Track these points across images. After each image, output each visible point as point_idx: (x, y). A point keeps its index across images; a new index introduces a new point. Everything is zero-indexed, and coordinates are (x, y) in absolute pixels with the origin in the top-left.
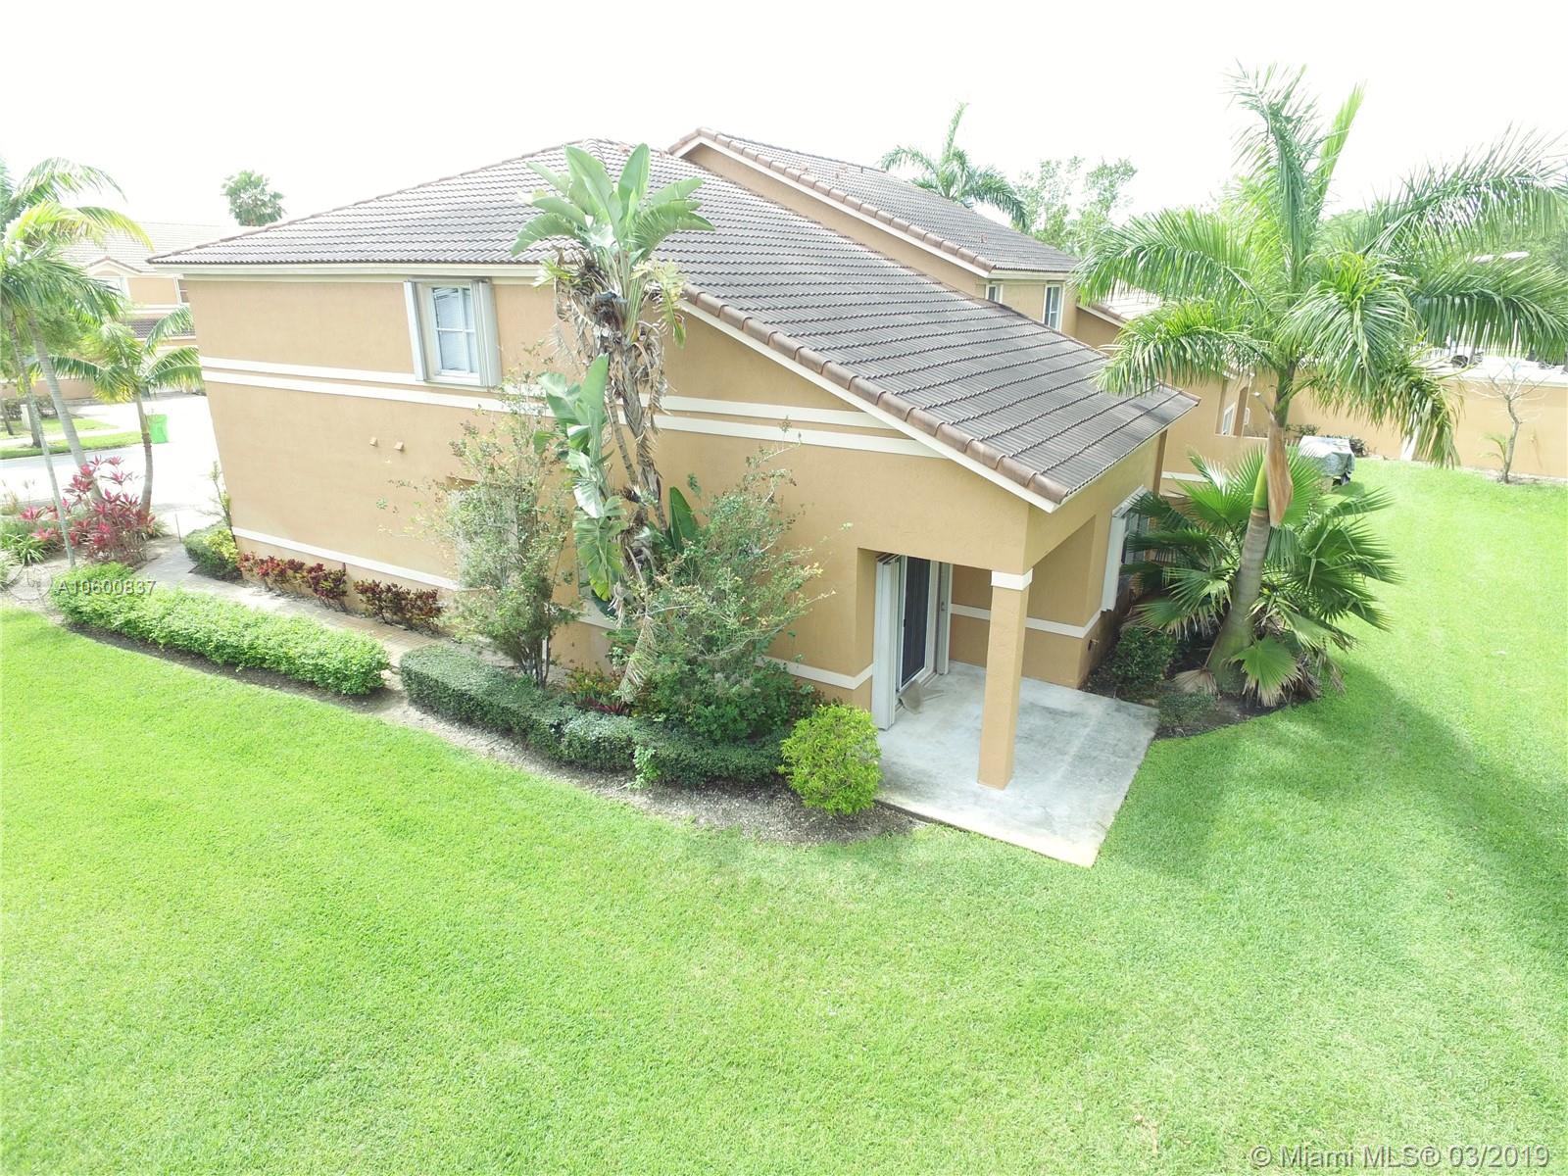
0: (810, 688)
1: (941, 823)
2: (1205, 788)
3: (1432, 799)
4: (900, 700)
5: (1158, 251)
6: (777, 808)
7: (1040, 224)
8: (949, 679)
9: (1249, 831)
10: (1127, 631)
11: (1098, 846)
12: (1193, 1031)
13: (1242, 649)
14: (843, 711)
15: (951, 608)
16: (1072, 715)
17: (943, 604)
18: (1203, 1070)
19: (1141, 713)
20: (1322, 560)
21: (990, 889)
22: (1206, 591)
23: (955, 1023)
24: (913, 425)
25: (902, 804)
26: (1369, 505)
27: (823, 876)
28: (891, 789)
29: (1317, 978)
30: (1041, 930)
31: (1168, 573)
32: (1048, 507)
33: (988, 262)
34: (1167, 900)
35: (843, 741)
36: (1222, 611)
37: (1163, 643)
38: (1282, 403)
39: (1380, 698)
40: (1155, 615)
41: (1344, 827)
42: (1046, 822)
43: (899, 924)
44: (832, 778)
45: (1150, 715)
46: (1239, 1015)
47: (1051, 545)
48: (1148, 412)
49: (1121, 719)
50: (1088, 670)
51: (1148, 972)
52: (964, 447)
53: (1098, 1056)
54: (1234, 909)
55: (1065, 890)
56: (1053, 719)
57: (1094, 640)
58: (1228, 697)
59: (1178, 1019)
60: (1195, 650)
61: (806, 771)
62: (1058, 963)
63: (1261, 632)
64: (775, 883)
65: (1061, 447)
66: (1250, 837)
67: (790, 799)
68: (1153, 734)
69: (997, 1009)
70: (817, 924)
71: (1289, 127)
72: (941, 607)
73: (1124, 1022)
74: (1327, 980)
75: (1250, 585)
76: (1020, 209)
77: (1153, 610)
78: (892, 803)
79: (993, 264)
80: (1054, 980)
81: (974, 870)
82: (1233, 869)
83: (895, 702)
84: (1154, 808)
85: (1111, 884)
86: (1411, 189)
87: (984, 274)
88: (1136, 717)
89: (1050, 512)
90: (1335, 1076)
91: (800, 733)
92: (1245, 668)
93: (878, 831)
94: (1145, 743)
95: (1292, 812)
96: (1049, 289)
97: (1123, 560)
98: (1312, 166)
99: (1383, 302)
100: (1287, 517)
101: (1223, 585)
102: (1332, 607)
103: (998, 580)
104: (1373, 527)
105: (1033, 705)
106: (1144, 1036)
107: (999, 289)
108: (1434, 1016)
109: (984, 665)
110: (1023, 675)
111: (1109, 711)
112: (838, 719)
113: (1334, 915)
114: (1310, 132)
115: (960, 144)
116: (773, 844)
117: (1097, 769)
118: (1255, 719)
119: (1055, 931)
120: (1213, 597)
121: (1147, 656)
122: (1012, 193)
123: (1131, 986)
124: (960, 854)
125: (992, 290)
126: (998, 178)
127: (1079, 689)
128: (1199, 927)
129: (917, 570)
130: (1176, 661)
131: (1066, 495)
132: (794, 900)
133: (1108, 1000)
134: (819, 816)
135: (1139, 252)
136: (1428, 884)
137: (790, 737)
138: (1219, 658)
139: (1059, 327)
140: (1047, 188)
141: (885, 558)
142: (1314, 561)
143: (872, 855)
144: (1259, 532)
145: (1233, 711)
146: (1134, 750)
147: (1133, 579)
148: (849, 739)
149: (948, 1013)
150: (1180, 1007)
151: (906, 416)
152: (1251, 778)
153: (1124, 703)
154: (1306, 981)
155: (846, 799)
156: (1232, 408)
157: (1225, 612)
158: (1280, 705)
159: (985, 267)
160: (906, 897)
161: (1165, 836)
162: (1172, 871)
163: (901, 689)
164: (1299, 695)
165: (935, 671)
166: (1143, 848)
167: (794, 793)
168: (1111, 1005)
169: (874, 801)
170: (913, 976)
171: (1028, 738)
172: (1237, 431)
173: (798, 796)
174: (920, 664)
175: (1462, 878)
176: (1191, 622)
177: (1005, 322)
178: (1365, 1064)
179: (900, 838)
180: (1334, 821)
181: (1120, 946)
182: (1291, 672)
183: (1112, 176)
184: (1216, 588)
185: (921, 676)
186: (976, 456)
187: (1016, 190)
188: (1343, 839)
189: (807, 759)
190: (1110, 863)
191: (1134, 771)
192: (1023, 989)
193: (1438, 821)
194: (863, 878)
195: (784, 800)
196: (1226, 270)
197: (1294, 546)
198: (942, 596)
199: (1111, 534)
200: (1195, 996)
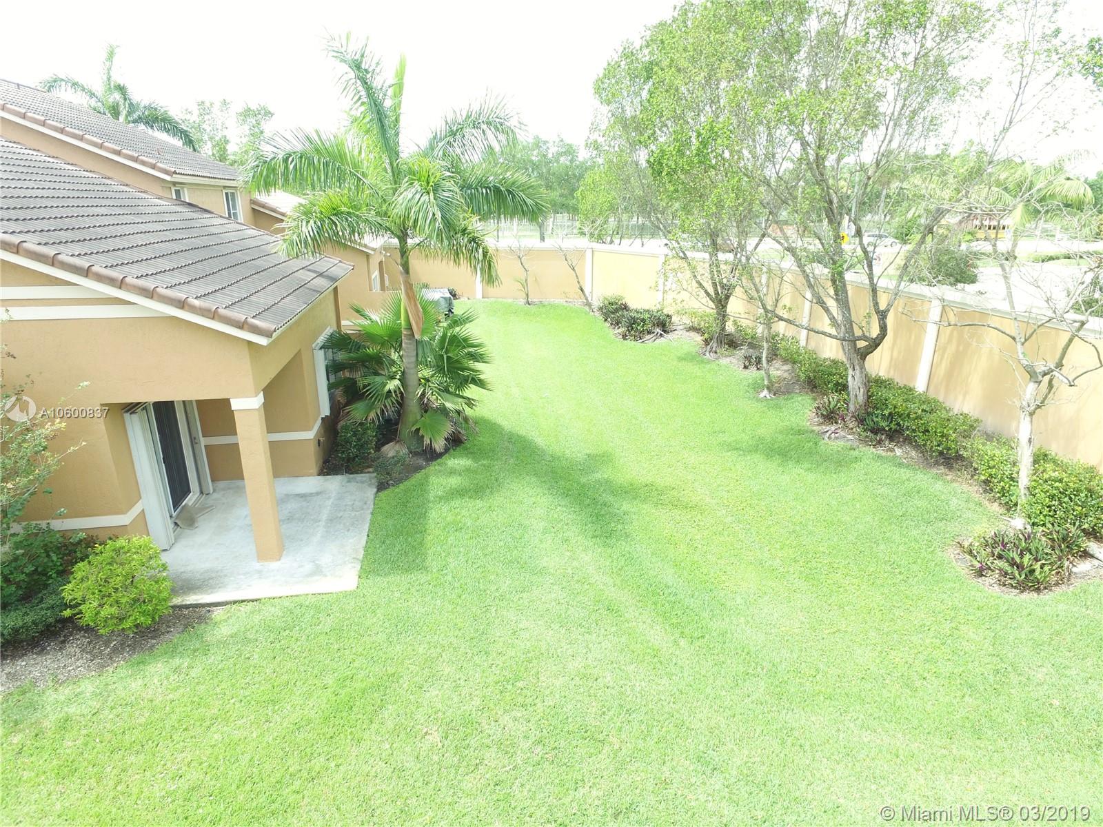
0: (82, 535)
1: (235, 602)
2: (415, 513)
3: (534, 479)
4: (176, 523)
5: (301, 157)
6: (72, 648)
7: (207, 149)
8: (215, 496)
9: (447, 530)
10: (342, 427)
11: (357, 573)
12: (444, 661)
13: (417, 421)
14: (121, 542)
15: (203, 441)
16: (318, 494)
17: (195, 438)
18: (455, 681)
19: (364, 479)
20: (449, 355)
21: (287, 632)
22: (387, 388)
23: (284, 738)
24: (128, 290)
25: (196, 600)
26: (467, 319)
27: (136, 685)
28: (184, 593)
29: (502, 598)
30: (332, 644)
31: (360, 383)
32: (263, 341)
33: (168, 168)
34: (409, 589)
35: (127, 567)
36: (399, 400)
37: (367, 428)
38: (405, 259)
39: (497, 433)
40: (358, 412)
41: (496, 509)
42: (318, 571)
43: (218, 690)
44: (124, 600)
45: (370, 479)
46: (467, 638)
47: (272, 372)
48: (321, 275)
49: (352, 487)
50: (322, 461)
51: (408, 639)
52: (182, 304)
53: (390, 707)
54: (449, 578)
55: (342, 611)
56: (305, 500)
57: (321, 439)
58: (416, 454)
59: (433, 658)
60: (389, 430)
61: (95, 604)
62: (349, 660)
63: (425, 408)
64: (85, 712)
65: (263, 299)
66: (449, 532)
67: (84, 637)
68: (375, 490)
69: (313, 712)
70: (141, 725)
71: (369, 76)
72: (193, 441)
73: (402, 677)
74: (508, 596)
75: (412, 381)
76: (187, 136)
77: (356, 409)
78: (188, 603)
79: (173, 170)
80: (349, 673)
81: (271, 624)
82: (443, 554)
83: (172, 526)
84: (387, 536)
85: (372, 593)
86: (447, 123)
87: (168, 178)
88: (362, 482)
89: (265, 344)
90: (523, 647)
91: (79, 575)
92: (421, 432)
93: (181, 629)
94: (372, 497)
95: (467, 509)
96: (227, 194)
97: (328, 379)
98: (388, 103)
99: (445, 189)
100: (423, 332)
101: (397, 382)
102: (461, 383)
103: (235, 405)
104: (471, 331)
105: (287, 495)
106: (416, 679)
107: (184, 192)
108: (560, 592)
109: (242, 478)
110: (274, 477)
111: (343, 484)
112: (117, 551)
113: (502, 559)
114: (382, 82)
115: (118, 78)
116: (76, 680)
117: (344, 524)
118: (434, 463)
119: (341, 640)
120: (392, 391)
121: (359, 440)
122: (178, 123)
123: (401, 652)
124: (257, 618)
125: (178, 192)
126: (162, 111)
127: (319, 475)
128: (432, 598)
129: (164, 413)
130: (379, 440)
131: (275, 331)
132: (111, 716)
133: (388, 668)
134: (119, 638)
135: (287, 158)
136: (542, 524)
137: (70, 582)
138: (405, 430)
139: (241, 219)
140: (207, 122)
141: (131, 408)
142: (445, 356)
143: (181, 649)
144: (410, 344)
145: (421, 462)
146: (366, 503)
147: (338, 392)
148: (134, 563)
149: (276, 734)
150: (433, 650)
151: (121, 284)
152: (441, 498)
153: (352, 476)
154: (497, 601)
155: (143, 613)
156: (376, 274)
157: (401, 400)
158: (447, 450)
159: (166, 172)
160: (219, 667)
161: (399, 550)
162: (408, 570)
163: (174, 515)
164: (455, 441)
165: (202, 493)
166: (387, 563)
167: (88, 629)
168: (391, 670)
169: (172, 607)
170: (239, 723)
171: (290, 519)
172: (383, 288)
173: (92, 629)
174: (187, 491)
175: (556, 516)
176: (382, 411)
177: (195, 215)
178: (535, 633)
179: (203, 626)
180: (490, 507)
181: (387, 631)
182: (448, 429)
183: (256, 116)
184: (393, 385)
185: (190, 500)
186: (193, 310)
187: (180, 122)
188: (497, 516)
189: (94, 594)
190: (368, 581)
191: (369, 517)
192: (329, 689)
193: (539, 490)
194: (176, 670)
195: (78, 639)
196: (351, 172)
197: (432, 350)
198: (193, 433)
199: (316, 363)
200: (440, 639)
